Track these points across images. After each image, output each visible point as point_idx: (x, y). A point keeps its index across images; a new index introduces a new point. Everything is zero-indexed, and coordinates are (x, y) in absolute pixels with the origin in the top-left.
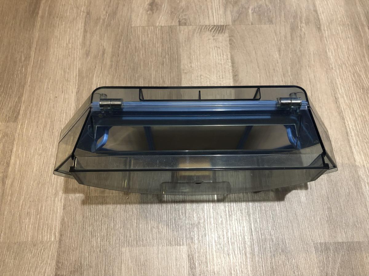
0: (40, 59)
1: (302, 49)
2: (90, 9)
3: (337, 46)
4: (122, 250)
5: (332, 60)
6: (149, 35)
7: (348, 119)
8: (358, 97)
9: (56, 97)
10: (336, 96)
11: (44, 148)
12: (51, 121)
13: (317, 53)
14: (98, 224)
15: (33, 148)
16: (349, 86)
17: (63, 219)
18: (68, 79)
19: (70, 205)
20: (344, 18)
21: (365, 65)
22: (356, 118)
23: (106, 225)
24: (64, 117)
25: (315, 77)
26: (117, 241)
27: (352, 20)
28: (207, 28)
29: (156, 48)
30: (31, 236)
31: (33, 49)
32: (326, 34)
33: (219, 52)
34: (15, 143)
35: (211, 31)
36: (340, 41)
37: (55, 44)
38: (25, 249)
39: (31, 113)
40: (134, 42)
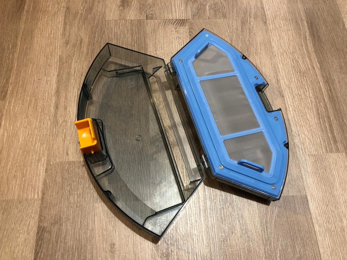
0: (25, 47)
1: (250, 39)
2: (69, 5)
3: (280, 38)
4: (96, 205)
5: (275, 49)
6: (121, 27)
7: (287, 97)
8: (296, 79)
9: (40, 79)
10: (278, 78)
11: (29, 122)
12: (35, 100)
13: (263, 43)
14: (75, 184)
15: (19, 122)
16: (289, 70)
17: (45, 181)
18: (50, 64)
19: (51, 169)
20: (286, 14)
21: (302, 53)
22: (294, 96)
23: (82, 185)
24: (47, 96)
25: (260, 63)
26: (91, 198)
27: (293, 15)
28: (170, 22)
29: (126, 38)
30: (18, 195)
31: (19, 39)
32: (271, 27)
33: (180, 42)
34: (4, 118)
35: (173, 24)
36: (282, 33)
37: (39, 34)
38: (12, 205)
39: (17, 92)
40: (108, 33)
